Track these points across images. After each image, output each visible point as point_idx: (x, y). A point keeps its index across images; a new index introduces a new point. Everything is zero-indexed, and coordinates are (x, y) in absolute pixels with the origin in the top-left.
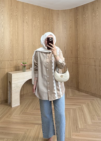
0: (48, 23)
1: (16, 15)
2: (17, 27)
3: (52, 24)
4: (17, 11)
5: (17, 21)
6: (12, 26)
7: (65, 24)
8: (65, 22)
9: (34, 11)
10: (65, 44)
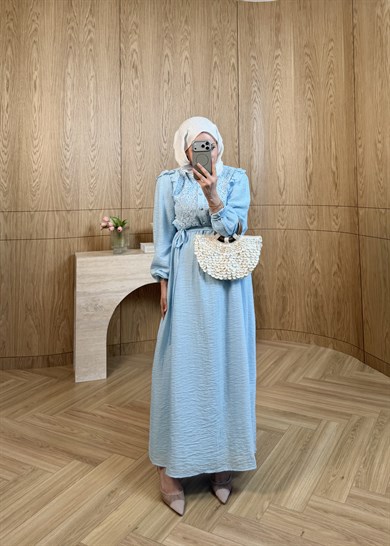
0: (233, 60)
1: (91, 40)
2: (92, 85)
3: (253, 62)
4: (94, 27)
5: (94, 61)
6: (73, 85)
7: (307, 59)
8: (307, 50)
9: (167, 18)
10: (310, 147)
